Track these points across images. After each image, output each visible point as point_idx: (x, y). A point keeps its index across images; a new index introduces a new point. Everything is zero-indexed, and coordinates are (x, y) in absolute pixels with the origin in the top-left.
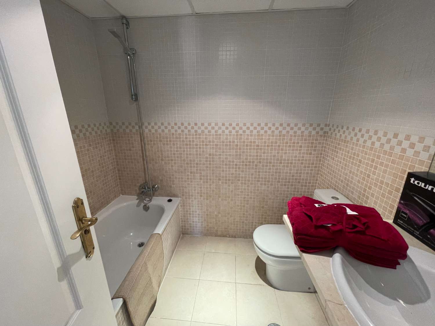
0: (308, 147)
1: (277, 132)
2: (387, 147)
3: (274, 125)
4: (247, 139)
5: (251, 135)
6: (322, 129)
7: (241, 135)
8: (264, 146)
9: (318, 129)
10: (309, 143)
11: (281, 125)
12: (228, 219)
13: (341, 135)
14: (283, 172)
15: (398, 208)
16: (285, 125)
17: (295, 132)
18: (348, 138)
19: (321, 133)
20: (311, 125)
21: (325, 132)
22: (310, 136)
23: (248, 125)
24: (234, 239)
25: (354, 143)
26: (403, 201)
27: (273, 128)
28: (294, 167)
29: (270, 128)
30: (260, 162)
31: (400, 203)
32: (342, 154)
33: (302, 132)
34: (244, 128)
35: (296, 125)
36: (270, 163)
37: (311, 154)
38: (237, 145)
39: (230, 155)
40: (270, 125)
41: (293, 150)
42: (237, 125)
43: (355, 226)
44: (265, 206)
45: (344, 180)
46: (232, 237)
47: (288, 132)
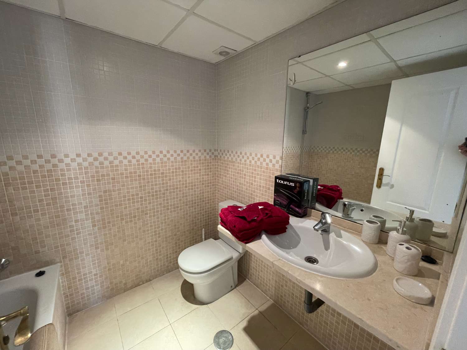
0: (205, 169)
1: (179, 159)
2: (258, 163)
3: (175, 152)
4: (151, 167)
5: (155, 164)
6: (213, 153)
7: (143, 164)
8: (169, 173)
9: (210, 153)
10: (205, 166)
11: (182, 151)
12: (139, 262)
13: (228, 157)
14: (189, 195)
15: (274, 198)
16: (185, 152)
17: (194, 158)
18: (234, 160)
19: (213, 157)
20: (205, 151)
21: (215, 156)
22: (205, 160)
23: (150, 153)
24: (149, 282)
25: (238, 162)
26: (276, 193)
27: (175, 155)
28: (198, 188)
29: (172, 155)
30: (167, 190)
31: (275, 195)
32: (232, 171)
33: (200, 157)
34: (146, 157)
35: (194, 151)
36: (177, 188)
37: (208, 175)
38: (139, 176)
39: (132, 188)
40: (172, 152)
41: (194, 173)
42: (138, 153)
43: (267, 214)
44: (177, 233)
45: (237, 190)
46: (147, 281)
47: (188, 158)
